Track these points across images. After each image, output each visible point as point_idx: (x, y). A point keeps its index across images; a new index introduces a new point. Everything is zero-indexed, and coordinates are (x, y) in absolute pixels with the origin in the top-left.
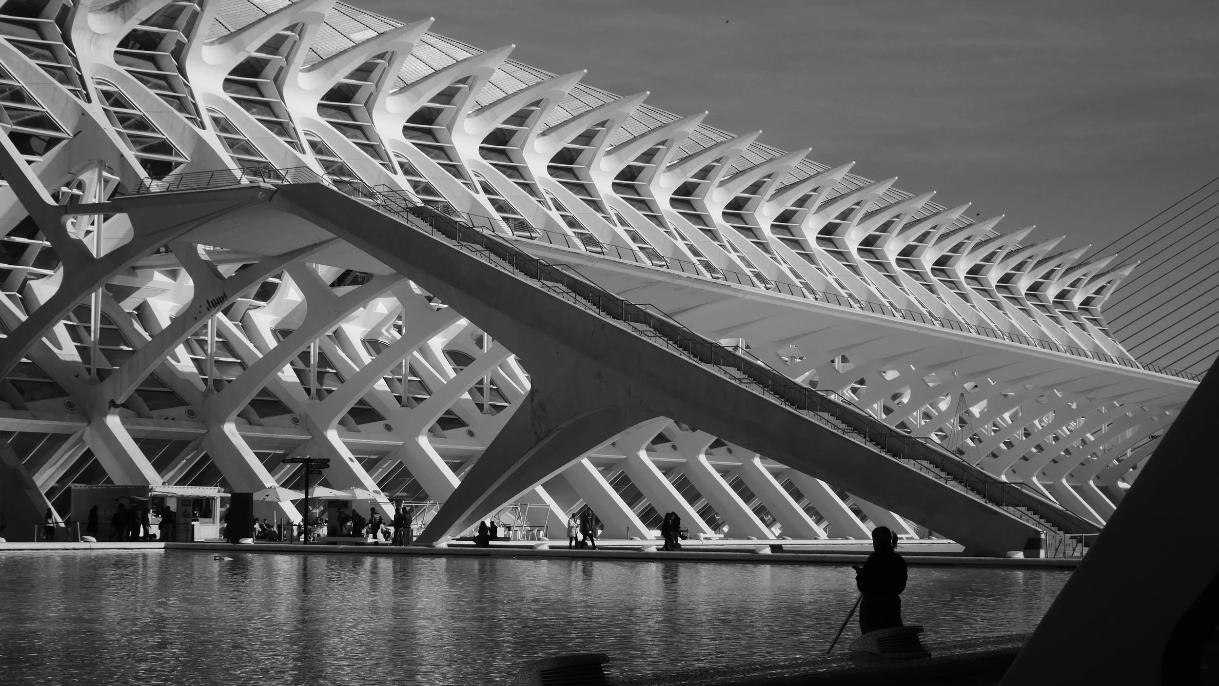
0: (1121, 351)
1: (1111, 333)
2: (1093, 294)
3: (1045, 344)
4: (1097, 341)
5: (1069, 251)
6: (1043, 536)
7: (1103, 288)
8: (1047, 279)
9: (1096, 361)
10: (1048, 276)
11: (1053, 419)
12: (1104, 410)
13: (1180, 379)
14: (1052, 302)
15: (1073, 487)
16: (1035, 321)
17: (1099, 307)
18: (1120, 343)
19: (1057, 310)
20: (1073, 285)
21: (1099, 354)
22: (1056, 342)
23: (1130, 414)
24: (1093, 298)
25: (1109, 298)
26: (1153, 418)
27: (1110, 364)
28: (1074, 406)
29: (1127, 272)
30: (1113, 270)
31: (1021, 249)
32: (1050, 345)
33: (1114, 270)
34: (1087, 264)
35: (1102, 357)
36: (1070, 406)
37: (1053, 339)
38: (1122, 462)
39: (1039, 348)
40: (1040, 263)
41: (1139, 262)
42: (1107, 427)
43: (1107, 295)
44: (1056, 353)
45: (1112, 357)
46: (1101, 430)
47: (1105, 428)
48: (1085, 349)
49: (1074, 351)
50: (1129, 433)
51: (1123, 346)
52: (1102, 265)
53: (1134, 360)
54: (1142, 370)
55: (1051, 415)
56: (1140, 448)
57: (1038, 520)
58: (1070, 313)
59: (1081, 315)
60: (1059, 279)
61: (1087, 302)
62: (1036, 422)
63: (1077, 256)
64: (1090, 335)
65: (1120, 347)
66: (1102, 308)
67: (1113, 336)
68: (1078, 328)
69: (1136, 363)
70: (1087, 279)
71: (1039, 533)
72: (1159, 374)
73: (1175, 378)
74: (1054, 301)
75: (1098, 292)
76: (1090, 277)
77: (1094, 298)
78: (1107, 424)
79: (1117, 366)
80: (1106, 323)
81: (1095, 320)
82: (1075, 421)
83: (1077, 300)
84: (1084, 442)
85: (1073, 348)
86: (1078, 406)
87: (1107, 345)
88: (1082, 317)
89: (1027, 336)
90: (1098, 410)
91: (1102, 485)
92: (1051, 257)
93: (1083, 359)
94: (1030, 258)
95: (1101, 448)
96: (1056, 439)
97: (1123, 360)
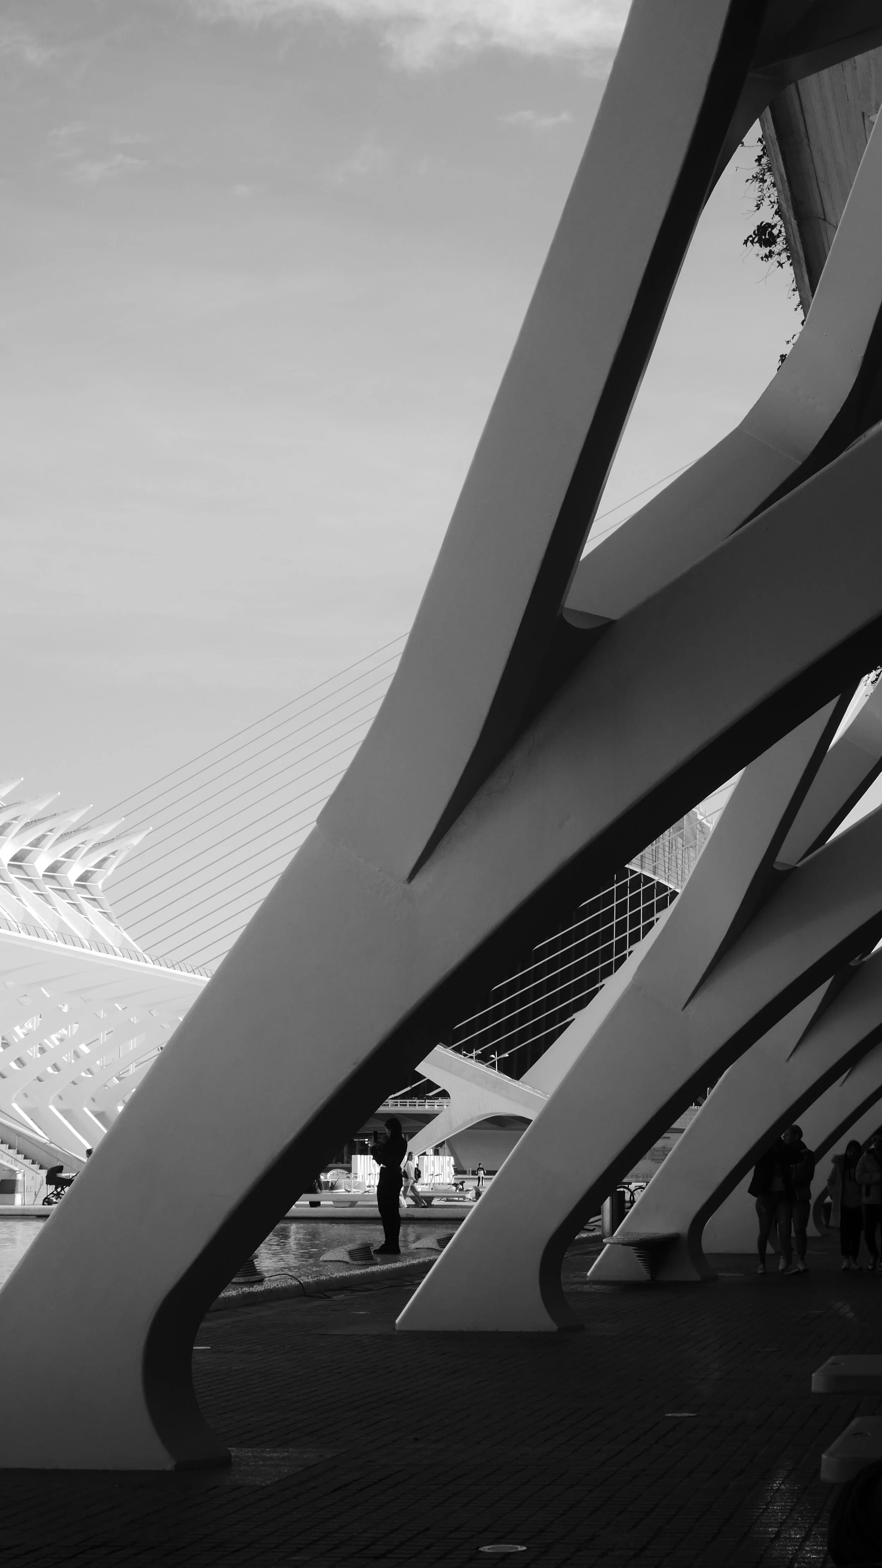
0: (125, 939)
1: (114, 917)
2: (93, 867)
3: (31, 930)
4: (96, 927)
5: (65, 812)
6: (19, 1177)
7: (105, 860)
8: (36, 847)
9: (94, 953)
10: (37, 843)
11: (39, 1024)
12: (102, 1014)
13: (178, 972)
14: (41, 876)
15: (61, 1112)
16: (20, 900)
17: (100, 885)
18: (124, 930)
19: (47, 887)
20: (69, 855)
21: (100, 945)
22: (45, 927)
23: (134, 1020)
24: (92, 873)
25: (113, 873)
26: (163, 1025)
27: (111, 957)
28: (65, 1009)
29: (136, 841)
30: (118, 837)
31: (4, 807)
32: (38, 931)
33: (120, 838)
34: (87, 829)
35: (102, 947)
36: (60, 1009)
37: (42, 924)
38: (124, 1080)
39: (23, 935)
40: (27, 825)
41: (151, 828)
42: (105, 1037)
43: (110, 869)
44: (44, 941)
45: (115, 948)
46: (98, 1039)
47: (103, 1038)
48: (81, 936)
49: (68, 939)
50: (133, 1044)
51: (127, 933)
52: (106, 831)
53: (141, 952)
54: (151, 965)
55: (37, 1020)
56: (146, 1063)
57: (14, 1156)
58: (64, 891)
59: (78, 893)
60: (51, 847)
61: (84, 878)
62: (17, 1029)
63: (75, 818)
64: (88, 919)
65: (125, 934)
66: (103, 885)
67: (116, 921)
68: (73, 910)
69: (144, 955)
70: (86, 848)
71: (13, 1172)
72: (171, 970)
73: (191, 975)
74: (44, 875)
75: (99, 865)
76: (90, 846)
77: (95, 872)
78: (106, 1032)
79: (119, 959)
80: (108, 905)
81: (95, 900)
82: (66, 1029)
83: (73, 872)
84: (77, 1055)
85: (66, 935)
86: (70, 1009)
87: (108, 932)
88: (79, 896)
89: (9, 918)
90: (95, 1014)
91: (99, 1109)
92: (43, 819)
93: (78, 949)
94: (15, 819)
95: (98, 1062)
96: (42, 1050)
97: (128, 952)
